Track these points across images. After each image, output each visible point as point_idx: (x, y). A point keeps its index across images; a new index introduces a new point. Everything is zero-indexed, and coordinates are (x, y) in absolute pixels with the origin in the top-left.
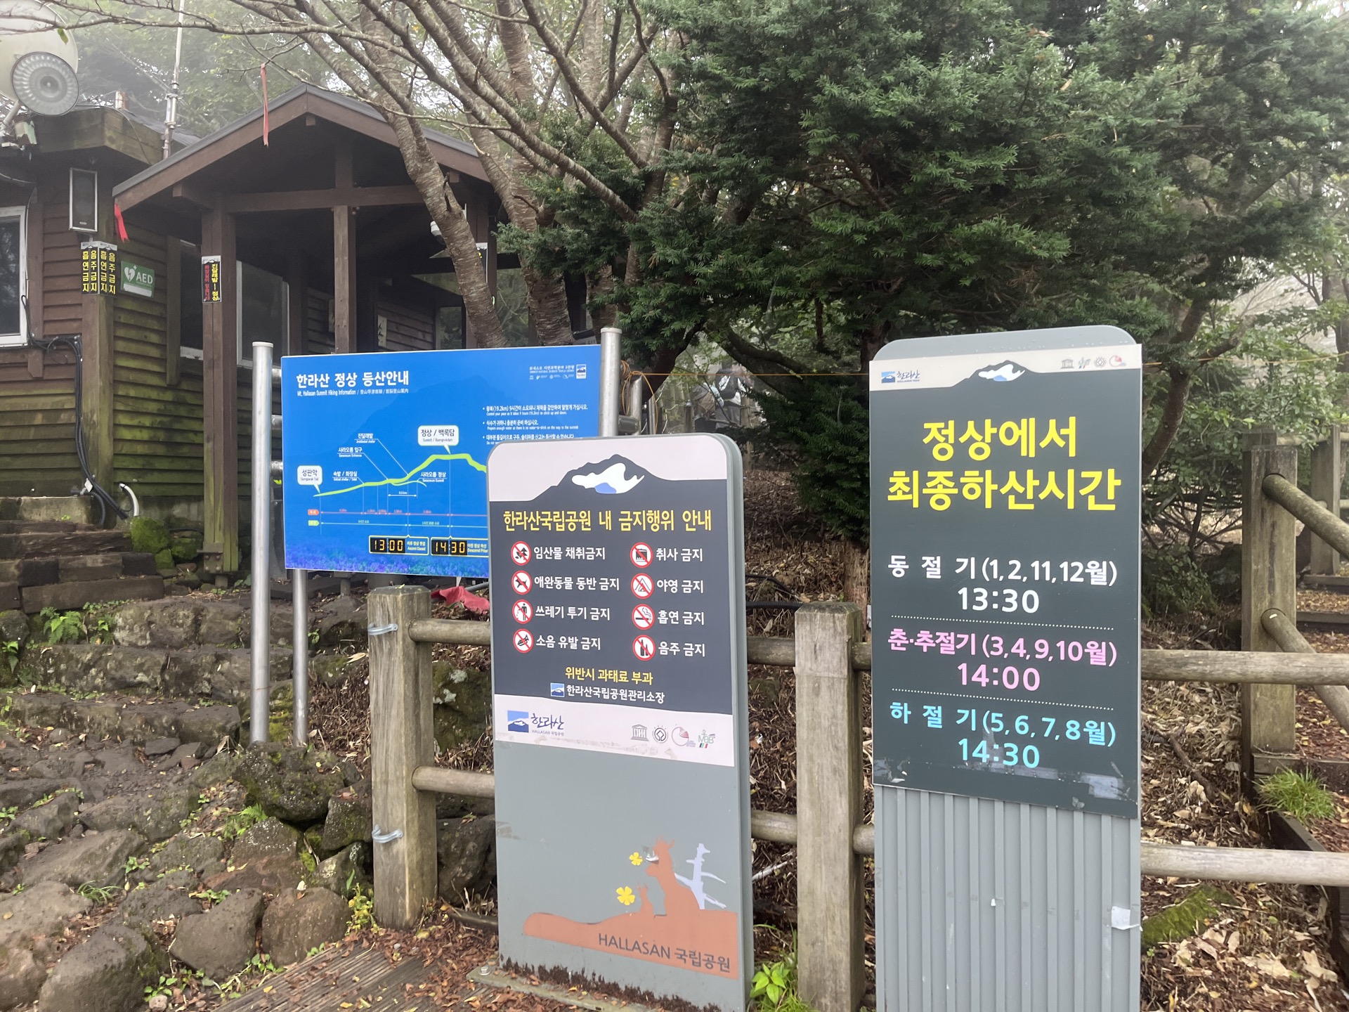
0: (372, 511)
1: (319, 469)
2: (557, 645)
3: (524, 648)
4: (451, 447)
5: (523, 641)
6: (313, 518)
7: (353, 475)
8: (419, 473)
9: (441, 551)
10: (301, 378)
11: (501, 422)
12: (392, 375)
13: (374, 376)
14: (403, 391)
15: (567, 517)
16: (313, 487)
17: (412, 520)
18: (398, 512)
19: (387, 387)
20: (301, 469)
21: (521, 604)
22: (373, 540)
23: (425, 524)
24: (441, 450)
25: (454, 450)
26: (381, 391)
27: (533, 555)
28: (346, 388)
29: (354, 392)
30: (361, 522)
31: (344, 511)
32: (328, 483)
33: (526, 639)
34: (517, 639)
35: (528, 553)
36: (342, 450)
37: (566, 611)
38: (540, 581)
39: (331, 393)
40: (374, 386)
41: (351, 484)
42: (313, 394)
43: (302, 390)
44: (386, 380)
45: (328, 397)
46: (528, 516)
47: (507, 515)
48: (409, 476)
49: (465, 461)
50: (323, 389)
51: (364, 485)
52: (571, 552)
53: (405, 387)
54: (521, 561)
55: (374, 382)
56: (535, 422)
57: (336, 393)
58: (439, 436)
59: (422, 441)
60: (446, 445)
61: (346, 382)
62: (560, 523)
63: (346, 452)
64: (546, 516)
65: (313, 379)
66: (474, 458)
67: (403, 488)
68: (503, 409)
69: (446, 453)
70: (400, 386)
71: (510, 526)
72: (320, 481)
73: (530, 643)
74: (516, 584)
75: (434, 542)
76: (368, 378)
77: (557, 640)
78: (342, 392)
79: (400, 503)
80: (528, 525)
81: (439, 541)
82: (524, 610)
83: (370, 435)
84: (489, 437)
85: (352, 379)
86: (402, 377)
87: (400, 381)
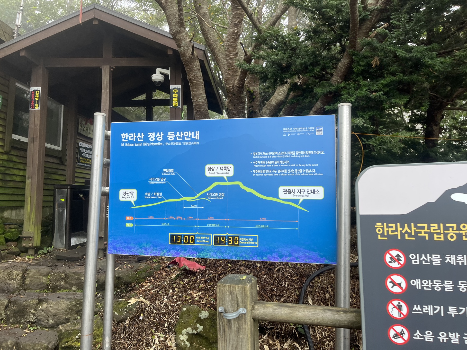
0: (172, 218)
1: (135, 191)
2: (436, 340)
3: (399, 341)
4: (227, 177)
5: (398, 335)
6: (129, 222)
7: (159, 195)
8: (206, 193)
9: (221, 242)
10: (123, 135)
11: (264, 162)
12: (188, 134)
13: (175, 134)
14: (195, 143)
15: (446, 228)
16: (130, 202)
17: (200, 223)
18: (190, 218)
19: (184, 140)
20: (122, 191)
21: (396, 303)
22: (172, 236)
23: (209, 225)
24: (221, 179)
25: (230, 179)
26: (180, 144)
27: (408, 260)
28: (156, 141)
29: (161, 144)
30: (164, 224)
31: (151, 217)
32: (141, 199)
33: (402, 333)
34: (392, 333)
35: (402, 259)
36: (151, 179)
37: (446, 310)
38: (417, 283)
39: (145, 144)
40: (175, 140)
41: (157, 200)
42: (132, 145)
43: (125, 143)
44: (183, 136)
45: (143, 147)
46: (403, 227)
47: (379, 226)
48: (198, 195)
49: (238, 186)
50: (140, 142)
51: (166, 201)
52: (451, 259)
53: (197, 141)
54: (395, 265)
55: (175, 138)
56: (288, 162)
57: (148, 145)
58: (220, 171)
59: (208, 174)
60: (225, 176)
61: (156, 138)
62: (439, 234)
63: (154, 181)
64: (423, 228)
65: (133, 136)
66: (244, 184)
67: (194, 203)
68: (264, 154)
69: (225, 181)
70: (193, 140)
71: (382, 235)
72: (135, 199)
73: (406, 336)
74: (390, 285)
75: (216, 237)
76: (171, 136)
77: (436, 334)
78: (152, 144)
79: (193, 212)
80: (403, 235)
81: (220, 237)
82: (399, 308)
83: (172, 170)
84: (255, 171)
85: (160, 136)
86: (195, 135)
87: (193, 137)
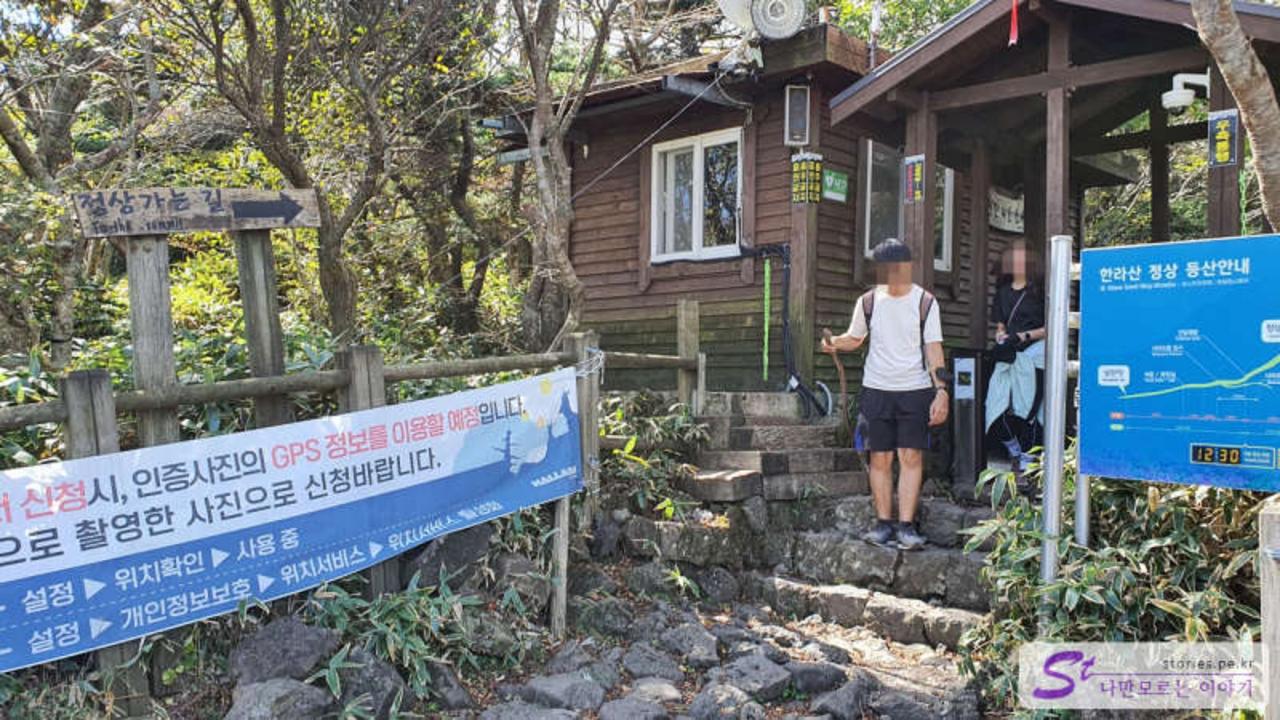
0: (1195, 416)
1: (1126, 369)
6: (1116, 421)
7: (1171, 376)
8: (1263, 373)
12: (1225, 264)
13: (1201, 265)
14: (1241, 281)
16: (1117, 389)
17: (1249, 427)
18: (1231, 418)
19: (1218, 276)
20: (1102, 370)
22: (1196, 449)
23: (1271, 432)
26: (1210, 282)
28: (1164, 279)
29: (1174, 285)
30: (1179, 428)
31: (1156, 415)
32: (1136, 383)
36: (1156, 348)
39: (1144, 286)
40: (1201, 276)
41: (1166, 385)
42: (1120, 288)
43: (1107, 285)
44: (1217, 269)
45: (1140, 290)
48: (1247, 377)
50: (1133, 283)
51: (1183, 387)
53: (1244, 276)
55: (1201, 273)
57: (1150, 287)
59: (1267, 337)
61: (1163, 274)
63: (1159, 350)
65: (1120, 273)
67: (1239, 391)
70: (1239, 275)
72: (1127, 382)
76: (1192, 269)
78: (1157, 285)
83: (1194, 332)
85: (1172, 271)
86: (1240, 266)
87: (1237, 269)
